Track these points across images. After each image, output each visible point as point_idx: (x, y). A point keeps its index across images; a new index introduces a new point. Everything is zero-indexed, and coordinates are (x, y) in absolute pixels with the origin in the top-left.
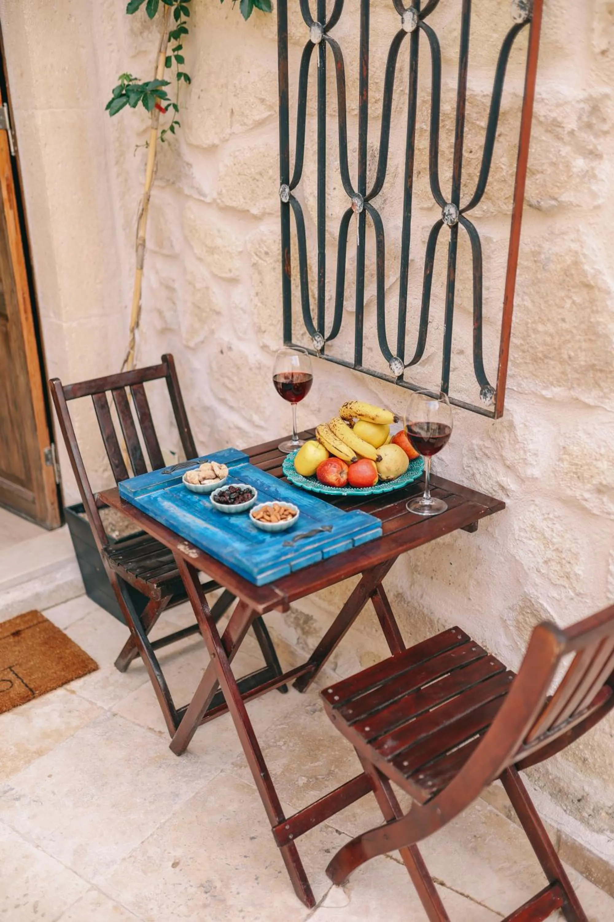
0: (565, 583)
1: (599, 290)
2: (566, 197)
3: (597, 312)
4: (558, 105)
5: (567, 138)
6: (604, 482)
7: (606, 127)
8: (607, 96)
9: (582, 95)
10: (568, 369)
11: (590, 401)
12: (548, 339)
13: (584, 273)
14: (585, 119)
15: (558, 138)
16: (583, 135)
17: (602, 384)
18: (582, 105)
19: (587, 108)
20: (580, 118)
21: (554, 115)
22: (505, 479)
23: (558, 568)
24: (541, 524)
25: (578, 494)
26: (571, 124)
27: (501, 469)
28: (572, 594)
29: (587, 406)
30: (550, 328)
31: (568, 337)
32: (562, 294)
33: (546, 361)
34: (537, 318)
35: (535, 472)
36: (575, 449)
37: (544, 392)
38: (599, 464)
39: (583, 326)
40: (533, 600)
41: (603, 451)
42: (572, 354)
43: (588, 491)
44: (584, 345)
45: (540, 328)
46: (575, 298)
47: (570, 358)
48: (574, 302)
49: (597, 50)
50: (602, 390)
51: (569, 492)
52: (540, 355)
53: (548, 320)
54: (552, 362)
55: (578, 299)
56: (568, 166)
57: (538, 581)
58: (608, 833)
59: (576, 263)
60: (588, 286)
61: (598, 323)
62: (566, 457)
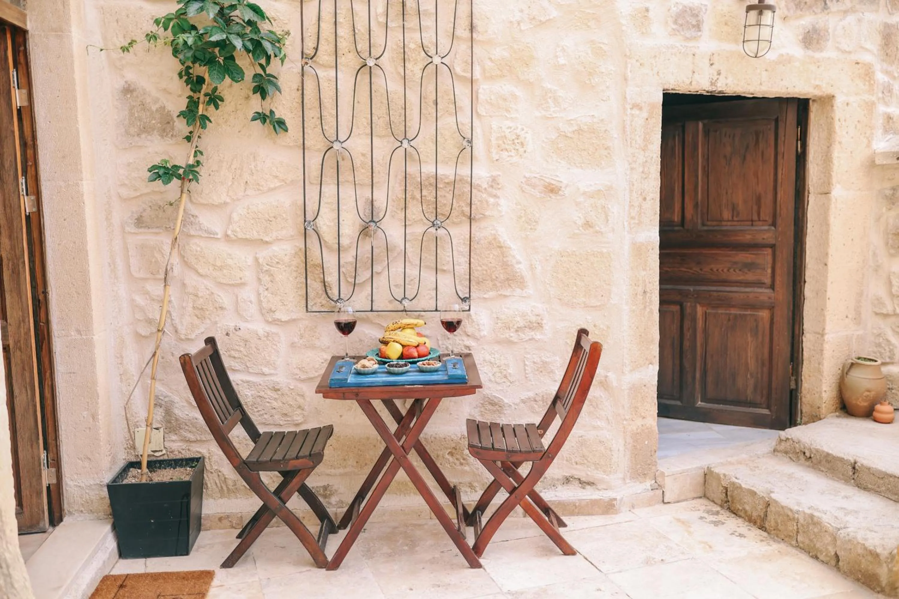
0: (504, 380)
1: (506, 247)
2: (487, 213)
3: (506, 256)
4: (479, 179)
5: (483, 191)
6: (519, 326)
7: (499, 187)
8: (499, 175)
9: (488, 175)
10: (497, 282)
11: (508, 294)
12: (485, 272)
13: (500, 242)
14: (490, 183)
15: (479, 191)
16: (490, 190)
17: (512, 285)
18: (488, 179)
19: (491, 180)
20: (488, 183)
21: (477, 182)
22: (468, 342)
23: (500, 375)
24: (488, 357)
25: (507, 335)
26: (485, 185)
27: (465, 338)
28: (509, 384)
29: (505, 296)
30: (485, 267)
31: (494, 269)
32: (489, 252)
33: (484, 282)
34: (477, 265)
35: (485, 333)
36: (503, 317)
37: (485, 296)
38: (516, 319)
39: (500, 264)
40: (489, 396)
41: (517, 313)
42: (497, 276)
43: (513, 332)
44: (501, 271)
45: (479, 268)
46: (494, 252)
47: (497, 277)
48: (494, 255)
49: (495, 159)
50: (512, 288)
51: (502, 336)
52: (481, 280)
53: (483, 264)
54: (488, 282)
55: (496, 253)
56: (487, 202)
57: (490, 386)
58: (544, 491)
59: (495, 239)
60: (500, 247)
61: (508, 261)
62: (499, 321)
